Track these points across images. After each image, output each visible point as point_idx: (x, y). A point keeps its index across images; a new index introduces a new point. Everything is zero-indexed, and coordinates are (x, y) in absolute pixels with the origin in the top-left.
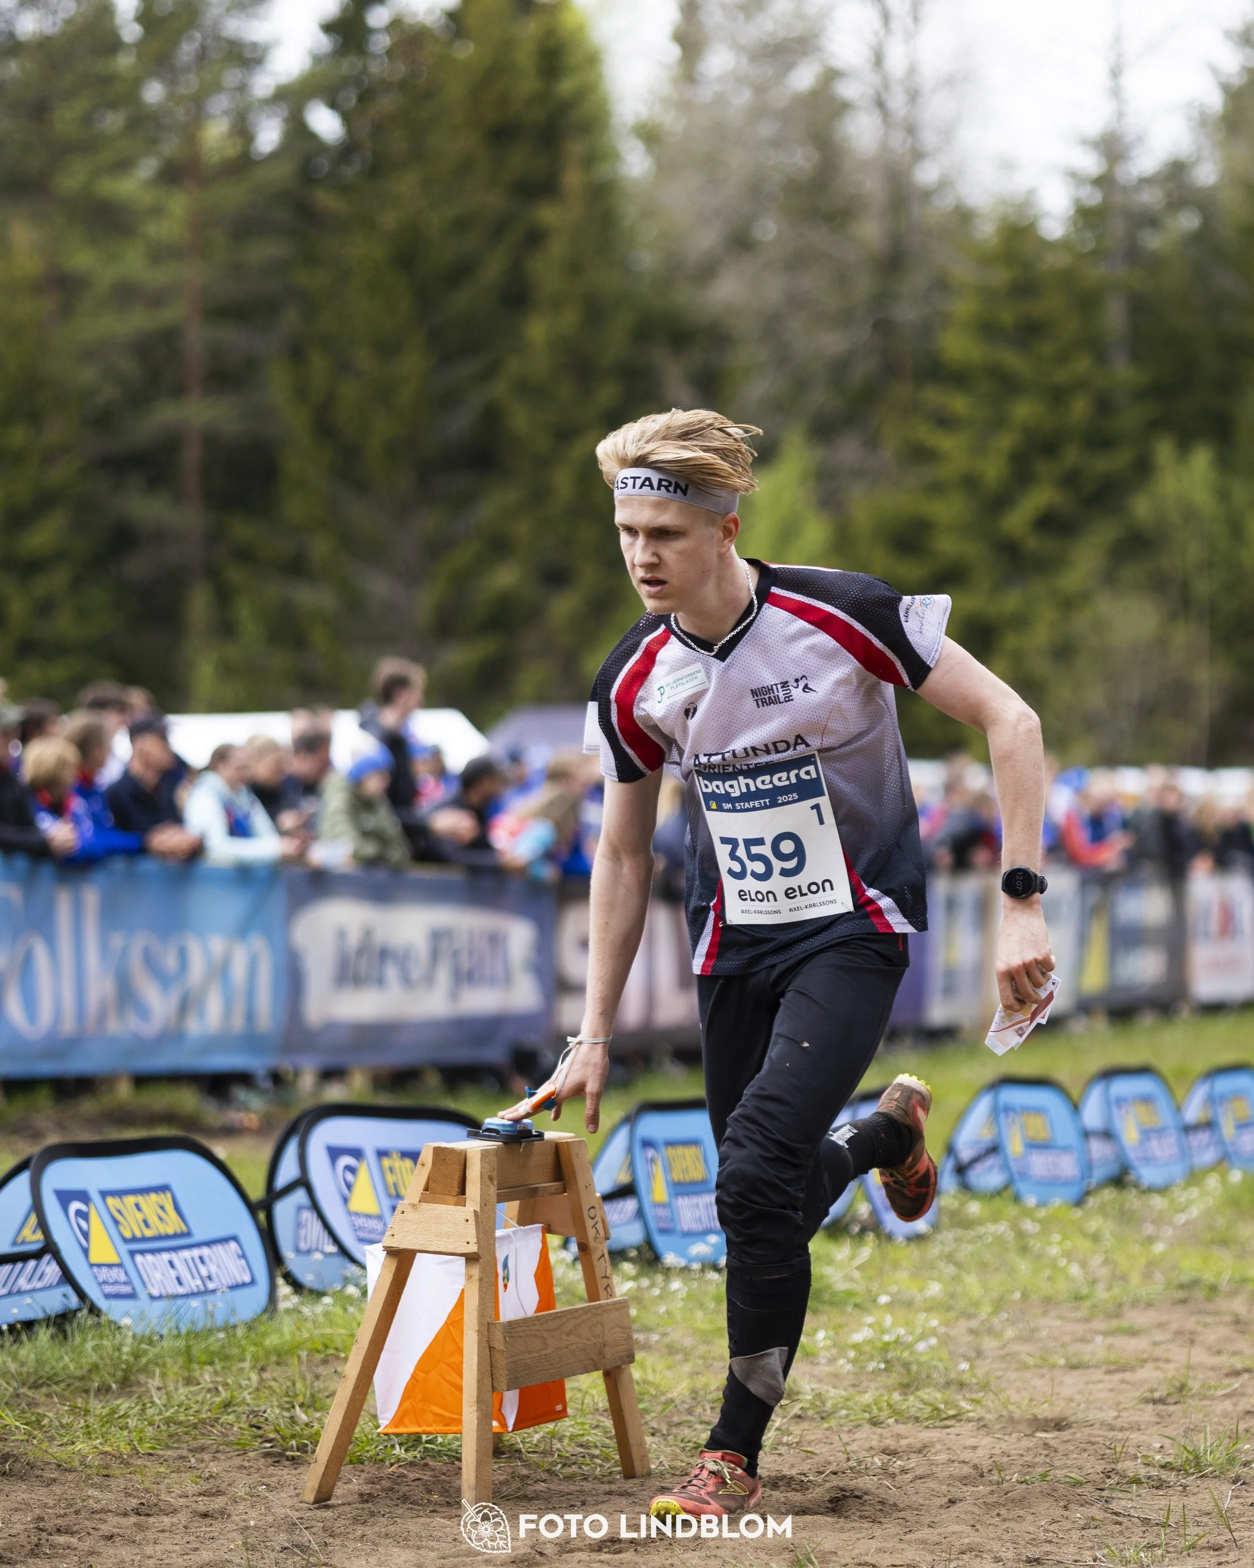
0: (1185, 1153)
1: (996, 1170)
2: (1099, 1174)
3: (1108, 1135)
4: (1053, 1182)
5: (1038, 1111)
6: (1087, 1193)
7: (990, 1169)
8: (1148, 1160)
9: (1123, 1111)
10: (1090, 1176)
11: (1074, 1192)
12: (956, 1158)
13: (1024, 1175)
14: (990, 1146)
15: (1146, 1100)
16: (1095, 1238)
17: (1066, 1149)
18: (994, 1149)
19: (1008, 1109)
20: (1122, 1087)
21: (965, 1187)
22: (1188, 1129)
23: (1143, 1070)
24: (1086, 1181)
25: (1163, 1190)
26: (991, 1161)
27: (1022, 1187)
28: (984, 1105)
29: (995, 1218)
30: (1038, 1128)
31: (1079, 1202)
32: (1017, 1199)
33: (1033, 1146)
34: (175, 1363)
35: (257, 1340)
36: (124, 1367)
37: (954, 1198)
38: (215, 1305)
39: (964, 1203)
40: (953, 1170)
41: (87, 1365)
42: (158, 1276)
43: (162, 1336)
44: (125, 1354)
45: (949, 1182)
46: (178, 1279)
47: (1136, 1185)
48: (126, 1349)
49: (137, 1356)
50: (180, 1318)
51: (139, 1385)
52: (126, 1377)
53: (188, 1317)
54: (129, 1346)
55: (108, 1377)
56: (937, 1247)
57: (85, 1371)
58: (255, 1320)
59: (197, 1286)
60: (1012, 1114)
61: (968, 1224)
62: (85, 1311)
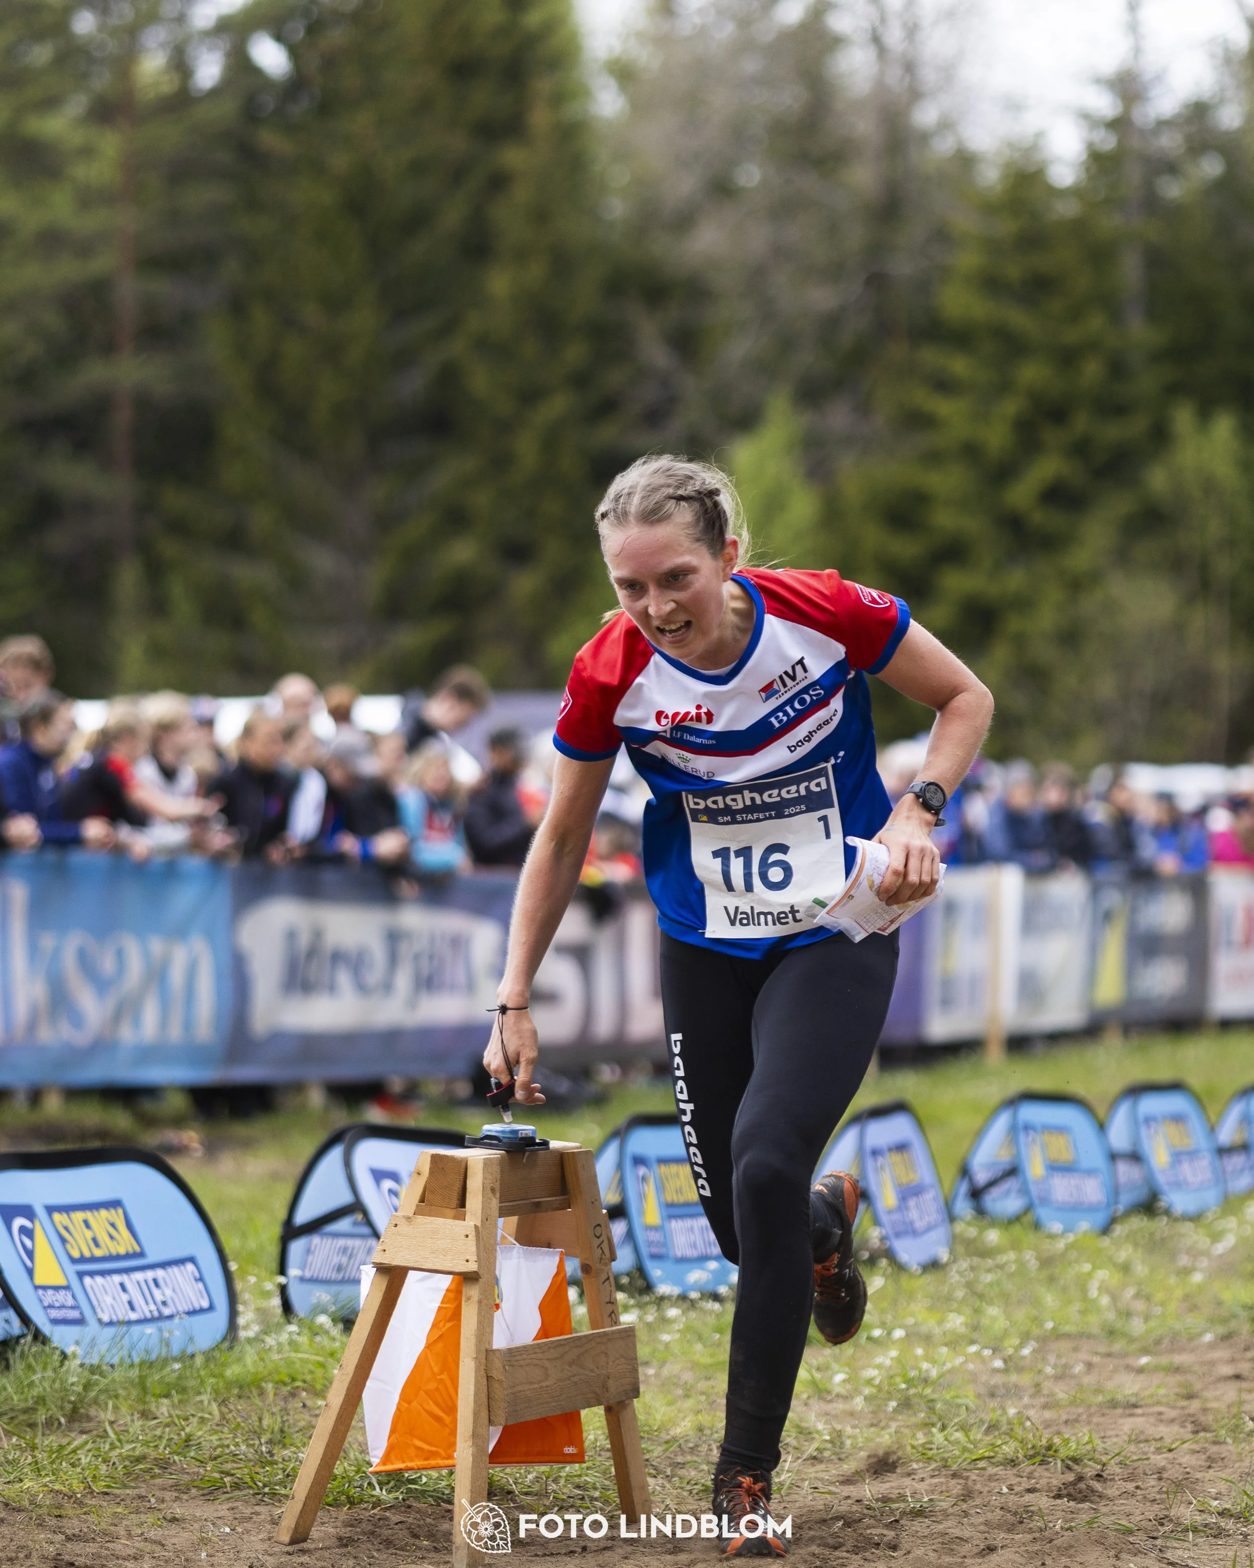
0: (1220, 1177)
1: (1014, 1195)
2: (1126, 1200)
3: (1135, 1157)
4: (1078, 1208)
5: (1061, 1130)
6: (1113, 1221)
7: (1008, 1192)
8: (1178, 1185)
9: (1153, 1130)
10: (1117, 1202)
11: (1101, 1218)
12: (971, 1180)
13: (1045, 1200)
14: (1008, 1167)
15: (1178, 1119)
17: (1090, 1172)
18: (1012, 1171)
19: (1027, 1128)
20: (1151, 1104)
21: (980, 1211)
22: (1223, 1152)
23: (1175, 1087)
24: (1113, 1208)
25: (1195, 1218)
26: (1011, 1184)
27: (1042, 1212)
28: (1002, 1122)
29: (1015, 1245)
30: (1060, 1148)
31: (1105, 1230)
32: (1037, 1225)
33: (1056, 1168)
34: (128, 1395)
35: (217, 1371)
36: (73, 1399)
37: (969, 1224)
38: (171, 1332)
39: (982, 1230)
40: (967, 1194)
41: (33, 1397)
42: (108, 1300)
43: (112, 1366)
44: (73, 1384)
45: (963, 1207)
46: (130, 1303)
47: (1167, 1212)
48: (75, 1379)
49: (87, 1386)
50: (132, 1347)
51: (89, 1419)
52: (75, 1410)
53: (142, 1345)
54: (78, 1376)
55: (55, 1409)
56: (954, 1276)
57: (30, 1403)
58: (213, 1349)
59: (151, 1311)
60: (1031, 1133)
61: (985, 1253)
62: (29, 1338)
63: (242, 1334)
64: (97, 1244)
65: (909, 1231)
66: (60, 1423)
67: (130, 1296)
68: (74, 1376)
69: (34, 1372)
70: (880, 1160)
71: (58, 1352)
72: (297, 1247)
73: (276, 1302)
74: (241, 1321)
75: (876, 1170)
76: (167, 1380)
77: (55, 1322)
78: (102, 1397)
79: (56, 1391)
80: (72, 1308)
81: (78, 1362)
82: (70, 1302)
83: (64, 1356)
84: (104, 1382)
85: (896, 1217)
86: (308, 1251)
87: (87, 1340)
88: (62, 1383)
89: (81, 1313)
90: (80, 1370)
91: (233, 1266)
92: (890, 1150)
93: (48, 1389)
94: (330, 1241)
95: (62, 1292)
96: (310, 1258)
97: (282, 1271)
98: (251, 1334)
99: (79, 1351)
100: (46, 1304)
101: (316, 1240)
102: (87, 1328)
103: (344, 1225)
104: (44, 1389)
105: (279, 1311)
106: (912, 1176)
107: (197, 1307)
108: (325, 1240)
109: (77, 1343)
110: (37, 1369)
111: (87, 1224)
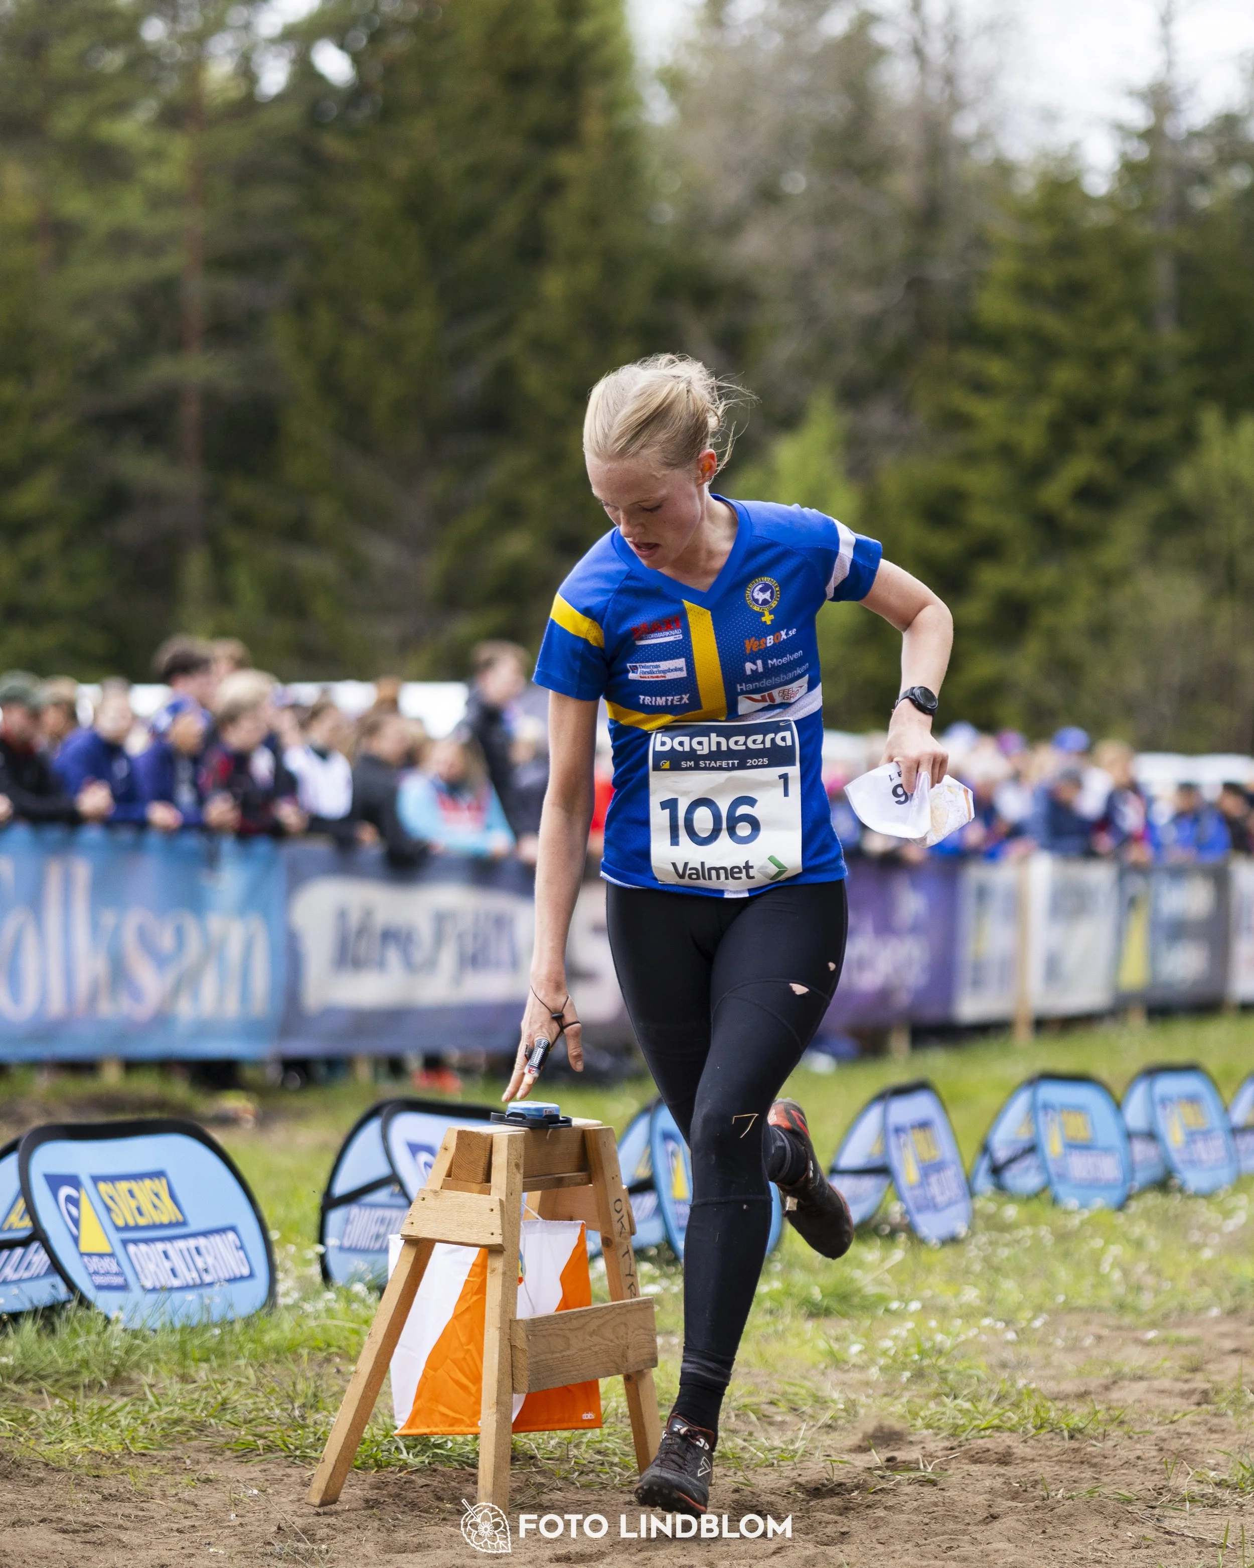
0: (1233, 1156)
1: (1033, 1172)
2: (1141, 1177)
3: (1151, 1136)
4: (1094, 1185)
5: (1079, 1109)
6: (1129, 1197)
7: (1028, 1169)
8: (1192, 1163)
9: (1168, 1110)
10: (1132, 1179)
11: (1116, 1195)
12: (992, 1158)
13: (1063, 1177)
14: (1027, 1145)
15: (1193, 1099)
16: (1139, 1244)
17: (1107, 1150)
18: (1032, 1149)
19: (1047, 1107)
20: (1167, 1085)
21: (1000, 1187)
22: (1236, 1131)
23: (1190, 1068)
24: (1128, 1185)
25: (1208, 1195)
26: (1029, 1161)
27: (1060, 1189)
28: (1022, 1101)
29: (1033, 1221)
30: (1078, 1127)
31: (1121, 1206)
32: (1055, 1201)
33: (1074, 1146)
34: (169, 1359)
35: (256, 1337)
36: (115, 1362)
37: (990, 1199)
38: (211, 1299)
39: (1000, 1206)
40: (988, 1170)
41: (77, 1361)
42: (152, 1267)
43: (155, 1331)
44: (116, 1349)
45: (984, 1183)
46: (173, 1271)
47: (1181, 1190)
48: (118, 1344)
49: (129, 1351)
50: (175, 1312)
51: (130, 1381)
52: (117, 1373)
53: (182, 1311)
54: (121, 1340)
55: (98, 1373)
56: (973, 1251)
57: (74, 1366)
58: (253, 1315)
59: (193, 1279)
60: (1050, 1112)
61: (1004, 1227)
62: (75, 1303)
63: (282, 1301)
64: (141, 1213)
65: (930, 1206)
66: (102, 1386)
67: (173, 1263)
68: (117, 1341)
69: (79, 1336)
70: (903, 1137)
71: (102, 1318)
72: (336, 1217)
73: (315, 1270)
74: (281, 1288)
75: (899, 1147)
76: (208, 1345)
77: (100, 1288)
78: (144, 1361)
79: (100, 1355)
80: (117, 1274)
81: (121, 1326)
82: (114, 1268)
83: (107, 1320)
84: (145, 1347)
85: (918, 1192)
86: (347, 1221)
87: (130, 1306)
88: (105, 1346)
89: (125, 1280)
90: (123, 1335)
91: (274, 1235)
92: (913, 1127)
93: (92, 1353)
94: (368, 1211)
95: (107, 1260)
96: (349, 1228)
97: (321, 1240)
98: (289, 1301)
99: (122, 1316)
100: (91, 1271)
101: (354, 1210)
102: (130, 1295)
103: (381, 1196)
104: (88, 1353)
105: (318, 1278)
106: (933, 1152)
107: (238, 1274)
108: (363, 1211)
109: (121, 1308)
110: (82, 1334)
111: (131, 1193)
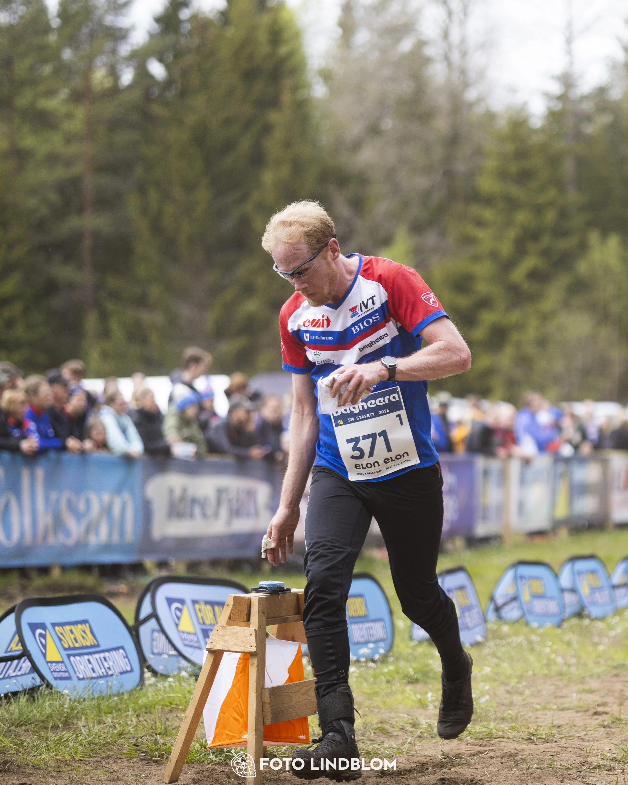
0: (613, 600)
1: (516, 609)
2: (569, 610)
3: (573, 590)
4: (546, 615)
5: (538, 578)
6: (563, 621)
7: (513, 609)
8: (594, 603)
9: (581, 578)
10: (564, 612)
11: (556, 620)
12: (495, 603)
13: (531, 612)
14: (513, 596)
15: (593, 572)
16: (569, 644)
17: (552, 598)
18: (515, 598)
19: (522, 577)
20: (581, 565)
21: (500, 618)
22: (614, 587)
23: (592, 557)
24: (562, 614)
25: (602, 619)
26: (514, 604)
27: (529, 618)
28: (510, 574)
29: (516, 634)
30: (537, 587)
31: (559, 626)
32: (527, 624)
33: (536, 596)
35: (135, 701)
36: (65, 715)
37: (493, 623)
38: (112, 682)
39: (499, 626)
40: (494, 609)
42: (82, 667)
43: (84, 699)
44: (65, 708)
45: (491, 616)
46: (93, 669)
47: (589, 616)
50: (94, 690)
52: (66, 721)
53: (98, 689)
56: (487, 649)
57: (45, 717)
58: (133, 690)
60: (524, 580)
61: (502, 637)
63: (147, 684)
65: (465, 627)
66: (59, 727)
67: (92, 665)
74: (146, 676)
76: (111, 705)
84: (80, 707)
92: (456, 589)
102: (72, 681)
106: (466, 601)
107: (125, 670)
